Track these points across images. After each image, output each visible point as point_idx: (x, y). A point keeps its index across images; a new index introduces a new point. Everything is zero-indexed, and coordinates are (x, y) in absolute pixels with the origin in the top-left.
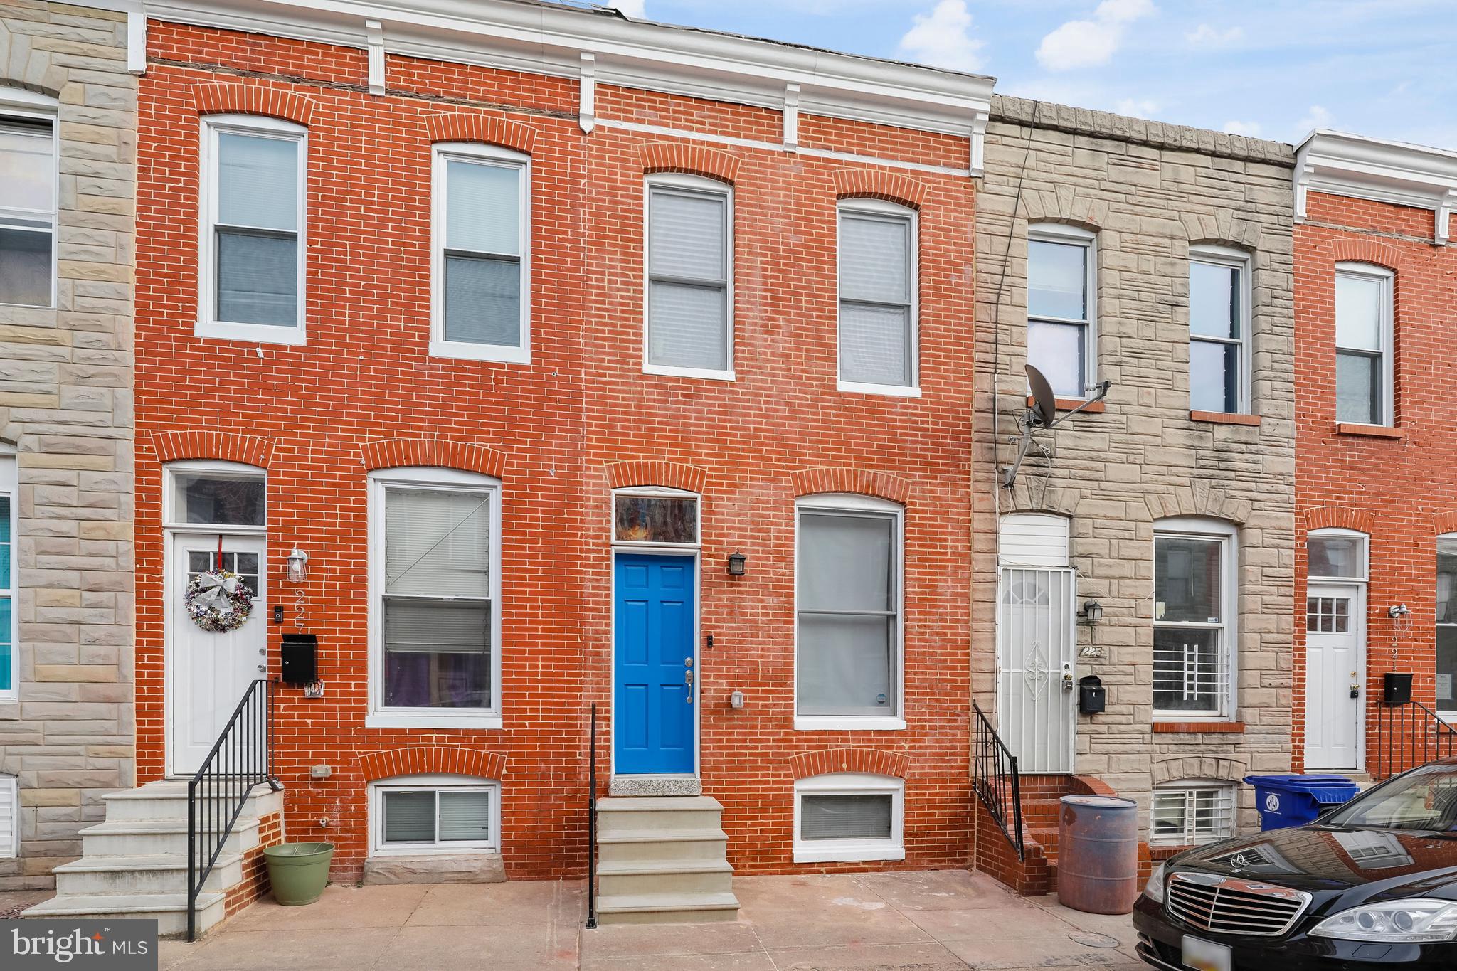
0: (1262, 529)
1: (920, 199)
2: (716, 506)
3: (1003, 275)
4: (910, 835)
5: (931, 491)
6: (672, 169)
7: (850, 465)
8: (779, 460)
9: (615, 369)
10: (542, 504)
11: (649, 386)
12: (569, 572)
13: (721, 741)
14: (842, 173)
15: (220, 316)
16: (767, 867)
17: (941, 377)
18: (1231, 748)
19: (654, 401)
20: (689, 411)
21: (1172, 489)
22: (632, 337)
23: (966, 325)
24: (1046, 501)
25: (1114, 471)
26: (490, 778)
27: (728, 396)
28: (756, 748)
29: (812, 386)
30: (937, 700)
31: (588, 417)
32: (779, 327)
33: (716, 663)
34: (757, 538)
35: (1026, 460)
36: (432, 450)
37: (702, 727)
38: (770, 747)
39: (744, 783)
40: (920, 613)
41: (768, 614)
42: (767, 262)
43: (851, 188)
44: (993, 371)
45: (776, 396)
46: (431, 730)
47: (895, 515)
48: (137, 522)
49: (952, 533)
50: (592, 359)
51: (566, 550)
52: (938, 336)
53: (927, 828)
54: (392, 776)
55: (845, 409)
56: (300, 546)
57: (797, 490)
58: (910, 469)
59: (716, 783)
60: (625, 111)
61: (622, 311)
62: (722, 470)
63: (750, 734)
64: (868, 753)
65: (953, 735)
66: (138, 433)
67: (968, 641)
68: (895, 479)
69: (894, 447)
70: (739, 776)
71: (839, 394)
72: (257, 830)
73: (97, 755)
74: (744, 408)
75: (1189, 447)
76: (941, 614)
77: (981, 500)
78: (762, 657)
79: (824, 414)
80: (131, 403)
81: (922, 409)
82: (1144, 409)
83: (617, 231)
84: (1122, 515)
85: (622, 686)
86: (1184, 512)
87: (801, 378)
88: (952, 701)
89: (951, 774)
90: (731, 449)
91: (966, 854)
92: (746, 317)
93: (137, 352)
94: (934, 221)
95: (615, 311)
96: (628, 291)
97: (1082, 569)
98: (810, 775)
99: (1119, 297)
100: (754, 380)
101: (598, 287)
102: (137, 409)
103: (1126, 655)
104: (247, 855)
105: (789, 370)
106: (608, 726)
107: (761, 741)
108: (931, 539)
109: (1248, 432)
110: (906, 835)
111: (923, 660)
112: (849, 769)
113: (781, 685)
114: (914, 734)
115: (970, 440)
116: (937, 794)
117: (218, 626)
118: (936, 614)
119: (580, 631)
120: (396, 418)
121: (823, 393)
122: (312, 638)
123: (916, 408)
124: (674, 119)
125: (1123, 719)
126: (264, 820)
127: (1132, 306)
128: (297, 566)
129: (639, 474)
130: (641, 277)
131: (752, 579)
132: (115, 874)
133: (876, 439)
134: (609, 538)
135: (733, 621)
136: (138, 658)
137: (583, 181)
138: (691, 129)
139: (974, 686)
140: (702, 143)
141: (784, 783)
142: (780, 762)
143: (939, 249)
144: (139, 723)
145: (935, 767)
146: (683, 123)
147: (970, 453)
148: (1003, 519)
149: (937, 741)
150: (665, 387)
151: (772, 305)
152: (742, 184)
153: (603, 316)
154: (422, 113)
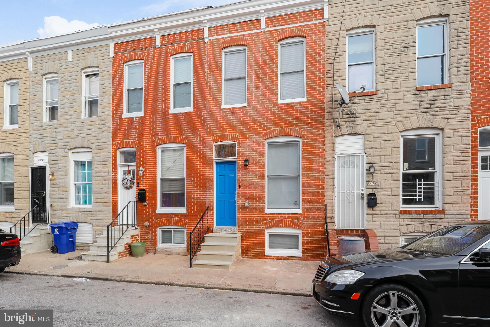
0: (453, 130)
1: (306, 34)
2: (242, 145)
3: (336, 53)
4: (303, 249)
5: (310, 132)
6: (230, 46)
7: (282, 127)
8: (260, 128)
9: (214, 109)
10: (196, 150)
11: (223, 112)
12: (203, 168)
13: (243, 217)
14: (280, 33)
15: (128, 112)
16: (257, 256)
17: (313, 93)
18: (438, 220)
19: (224, 116)
20: (234, 117)
21: (408, 119)
22: (218, 99)
23: (322, 73)
24: (354, 130)
25: (381, 115)
26: (184, 227)
27: (245, 111)
28: (253, 219)
29: (270, 103)
30: (313, 203)
31: (207, 124)
32: (260, 87)
33: (241, 193)
34: (253, 153)
35: (345, 116)
36: (170, 139)
37: (238, 212)
38: (257, 219)
39: (250, 230)
40: (306, 174)
41: (257, 177)
42: (256, 68)
43: (283, 37)
44: (332, 87)
45: (259, 109)
46: (170, 214)
47: (299, 141)
48: (112, 164)
49: (318, 146)
50: (208, 107)
51: (201, 162)
52: (312, 79)
53: (309, 247)
54: (162, 226)
55: (281, 109)
56: (143, 167)
57: (265, 137)
58: (303, 126)
59: (242, 229)
60: (216, 33)
61: (216, 91)
62: (243, 134)
63: (251, 214)
64: (289, 221)
65: (319, 215)
66: (112, 143)
67: (324, 182)
68: (297, 130)
69: (297, 119)
70: (249, 227)
71: (279, 105)
72: (130, 238)
74: (249, 114)
75: (416, 101)
76: (314, 173)
77: (328, 133)
78: (255, 190)
79: (274, 112)
80: (111, 136)
81: (307, 105)
82: (395, 90)
83: (214, 69)
84: (386, 132)
85: (218, 200)
86: (413, 127)
87: (267, 101)
88: (318, 203)
89: (318, 228)
90: (246, 127)
91: (324, 256)
92: (250, 86)
93: (112, 124)
94: (311, 40)
95: (214, 92)
96: (217, 85)
97: (368, 153)
98: (270, 227)
99: (384, 50)
100: (252, 105)
101: (210, 86)
103: (388, 185)
104: (126, 244)
105: (263, 100)
106: (213, 212)
107: (255, 217)
108: (310, 148)
109: (445, 91)
110: (303, 248)
111: (308, 190)
112: (282, 226)
113: (261, 199)
114: (304, 215)
115: (324, 112)
116: (313, 235)
117: (127, 188)
118: (312, 173)
119: (205, 185)
120: (162, 131)
121: (274, 105)
122: (144, 190)
123: (305, 105)
124: (230, 31)
125: (386, 209)
126: (132, 236)
127: (389, 52)
128: (141, 172)
129: (220, 138)
130: (221, 80)
131: (252, 166)
133: (291, 117)
134: (212, 158)
135: (246, 180)
136: (113, 197)
137: (206, 57)
138: (234, 33)
139: (326, 198)
140: (237, 36)
141: (262, 230)
142: (261, 223)
143: (313, 49)
145: (312, 226)
146: (232, 32)
147: (324, 117)
148: (337, 139)
149: (313, 217)
150: (227, 111)
151: (258, 80)
152: (249, 45)
153: (211, 94)
154: (168, 49)
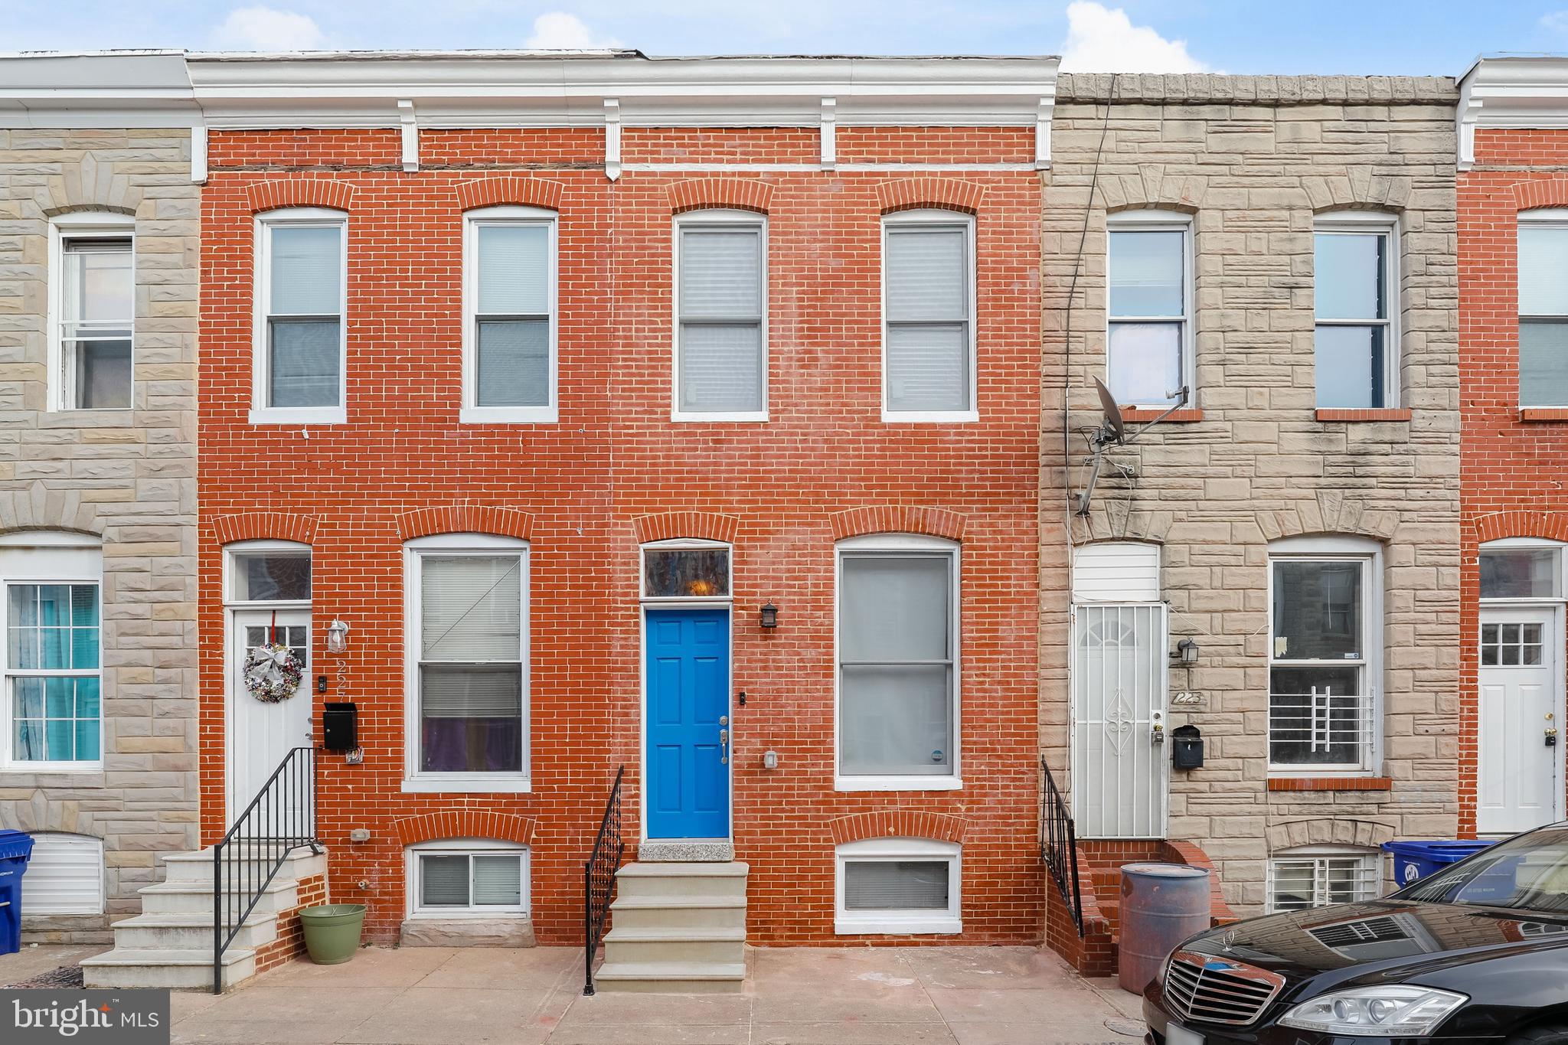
0: (1414, 544)
1: (976, 203)
2: (749, 555)
3: (1075, 276)
4: (968, 906)
5: (991, 525)
6: (703, 206)
7: (897, 502)
8: (816, 502)
9: (642, 420)
10: (570, 564)
11: (677, 435)
12: (597, 632)
13: (755, 803)
14: (887, 186)
15: (273, 403)
16: (806, 937)
17: (1002, 397)
18: (1374, 809)
19: (683, 449)
20: (719, 457)
21: (1291, 504)
22: (660, 386)
23: (1030, 337)
24: (1130, 527)
25: (1215, 488)
26: (519, 842)
27: (761, 438)
28: (793, 811)
29: (853, 419)
30: (999, 757)
31: (615, 472)
32: (816, 359)
33: (749, 721)
34: (793, 586)
35: (1104, 482)
36: (462, 516)
37: (736, 788)
38: (808, 810)
39: (780, 848)
40: (978, 660)
41: (805, 668)
42: (803, 292)
43: (897, 201)
44: (1064, 385)
45: (814, 434)
46: (463, 795)
47: (951, 554)
48: (201, 602)
49: (1016, 571)
50: (619, 412)
51: (594, 609)
52: (998, 352)
53: (988, 899)
54: (426, 840)
55: (891, 441)
56: (341, 618)
57: (837, 533)
58: (966, 502)
59: (750, 848)
60: (652, 153)
61: (650, 360)
62: (755, 517)
63: (786, 795)
64: (918, 816)
65: (1018, 795)
66: (201, 519)
67: (1036, 690)
68: (948, 514)
69: (947, 479)
70: (774, 840)
71: (884, 426)
72: (295, 891)
73: (168, 820)
74: (779, 449)
75: (1313, 453)
76: (1003, 661)
77: (1049, 531)
78: (798, 713)
79: (867, 449)
80: (195, 491)
81: (980, 434)
82: (1254, 413)
83: (644, 278)
84: (1227, 538)
85: (654, 746)
86: (1307, 530)
87: (841, 412)
88: (1016, 757)
89: (1016, 839)
90: (765, 494)
91: (1035, 928)
92: (781, 352)
93: (201, 443)
94: (993, 225)
95: (642, 360)
96: (656, 338)
97: (1175, 603)
98: (853, 839)
99: (1222, 285)
100: (790, 419)
101: (626, 338)
102: (200, 496)
103: (1233, 700)
104: (282, 916)
105: (828, 404)
106: (638, 789)
107: (798, 803)
108: (991, 578)
109: (1394, 429)
110: (964, 906)
111: (983, 713)
112: (896, 833)
113: (819, 743)
114: (971, 794)
115: (1037, 464)
116: (998, 861)
117: (270, 697)
118: (997, 660)
119: (608, 692)
120: (429, 487)
121: (866, 426)
122: (351, 707)
123: (973, 434)
124: (704, 153)
125: (1229, 775)
126: (305, 882)
127: (1237, 294)
128: (337, 637)
129: (668, 527)
130: (670, 322)
131: (787, 631)
132: (162, 930)
133: (927, 472)
134: (637, 594)
135: (767, 676)
136: (202, 729)
137: (610, 231)
138: (721, 161)
139: (1042, 740)
140: (733, 174)
141: (824, 848)
142: (819, 825)
143: (1000, 255)
144: (203, 790)
145: (997, 831)
146: (713, 156)
147: (1037, 479)
148: (1076, 551)
149: (1000, 802)
150: (695, 434)
151: (808, 337)
152: (777, 211)
153: (630, 367)
154: (453, 183)
